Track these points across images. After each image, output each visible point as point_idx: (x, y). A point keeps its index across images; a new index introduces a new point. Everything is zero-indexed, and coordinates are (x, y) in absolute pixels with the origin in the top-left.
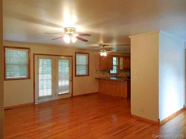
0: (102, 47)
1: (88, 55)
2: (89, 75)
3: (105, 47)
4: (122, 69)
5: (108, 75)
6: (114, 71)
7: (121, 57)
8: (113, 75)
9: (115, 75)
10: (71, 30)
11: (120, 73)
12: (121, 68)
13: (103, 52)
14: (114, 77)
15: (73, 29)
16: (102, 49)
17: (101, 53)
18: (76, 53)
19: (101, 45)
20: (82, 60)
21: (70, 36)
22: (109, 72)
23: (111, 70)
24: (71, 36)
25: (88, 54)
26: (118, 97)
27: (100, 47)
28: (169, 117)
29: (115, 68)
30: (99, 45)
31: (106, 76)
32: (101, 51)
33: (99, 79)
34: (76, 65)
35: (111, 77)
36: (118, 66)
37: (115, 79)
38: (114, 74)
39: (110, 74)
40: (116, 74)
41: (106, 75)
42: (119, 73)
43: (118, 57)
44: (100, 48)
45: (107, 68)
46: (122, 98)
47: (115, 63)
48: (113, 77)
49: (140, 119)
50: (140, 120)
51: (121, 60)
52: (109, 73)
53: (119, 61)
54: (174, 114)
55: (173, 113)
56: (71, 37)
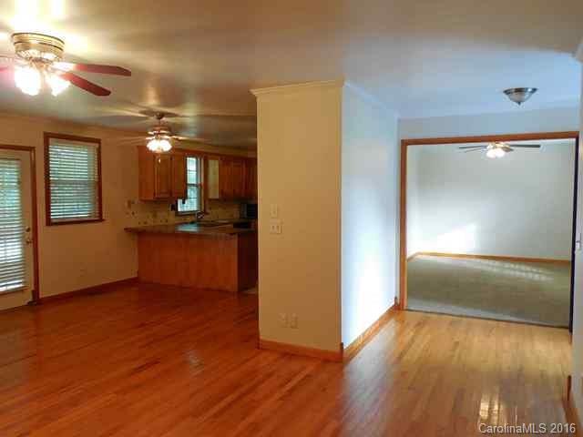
0: (153, 119)
1: (97, 145)
2: (101, 220)
3: (164, 119)
4: (218, 197)
5: (172, 219)
6: (190, 204)
7: (212, 159)
8: (189, 219)
9: (194, 219)
10: (45, 46)
11: (210, 209)
12: (214, 193)
13: (157, 139)
14: (192, 223)
15: (54, 42)
16: (153, 127)
17: (148, 141)
18: (47, 137)
19: (150, 112)
20: (72, 163)
21: (42, 66)
22: (175, 207)
23: (180, 201)
24: (46, 70)
25: (98, 141)
26: (208, 289)
27: (146, 118)
28: (363, 334)
29: (192, 193)
30: (142, 112)
31: (164, 223)
32: (151, 136)
33: (139, 234)
34: (48, 182)
35: (181, 224)
36: (203, 188)
37: (192, 229)
38: (191, 214)
39: (177, 214)
40: (199, 214)
41: (165, 217)
42: (208, 211)
43: (204, 158)
44: (144, 122)
45: (167, 196)
46: (222, 292)
47: (192, 176)
48: (186, 223)
49: (288, 350)
50: (289, 353)
51: (214, 166)
52: (174, 212)
53: (204, 171)
54: (374, 325)
55: (372, 322)
56: (45, 72)
